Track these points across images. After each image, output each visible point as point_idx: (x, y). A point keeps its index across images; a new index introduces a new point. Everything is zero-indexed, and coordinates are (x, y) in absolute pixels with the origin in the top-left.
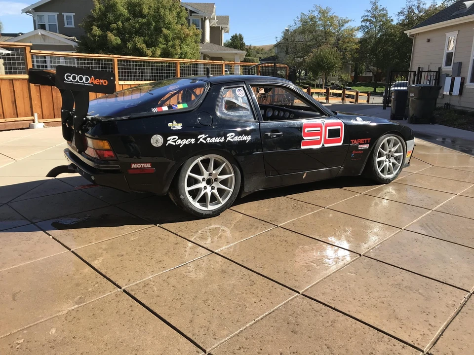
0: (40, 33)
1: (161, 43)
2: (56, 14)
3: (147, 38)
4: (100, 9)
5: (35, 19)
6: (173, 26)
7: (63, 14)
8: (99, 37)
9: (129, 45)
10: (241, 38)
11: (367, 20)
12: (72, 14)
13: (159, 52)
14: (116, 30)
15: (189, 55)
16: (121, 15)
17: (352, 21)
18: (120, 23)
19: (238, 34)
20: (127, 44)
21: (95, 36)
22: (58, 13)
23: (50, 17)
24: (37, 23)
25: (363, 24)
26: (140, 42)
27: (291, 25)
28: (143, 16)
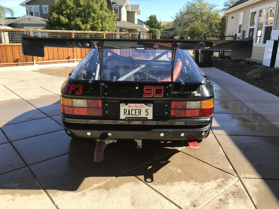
0: (27, 17)
1: (90, 21)
2: (38, 6)
3: (83, 19)
4: (57, 3)
5: (28, 9)
6: (98, 11)
7: (42, 6)
8: (57, 19)
9: (73, 23)
10: (155, 17)
11: (227, 5)
12: (47, 6)
13: (89, 26)
14: (66, 14)
15: (108, 28)
16: (69, 6)
17: (218, 6)
18: (68, 11)
19: (153, 15)
20: (71, 22)
21: (54, 18)
22: (39, 6)
23: (35, 8)
24: (28, 11)
25: (225, 7)
26: (78, 21)
27: (181, 9)
28: (81, 6)
